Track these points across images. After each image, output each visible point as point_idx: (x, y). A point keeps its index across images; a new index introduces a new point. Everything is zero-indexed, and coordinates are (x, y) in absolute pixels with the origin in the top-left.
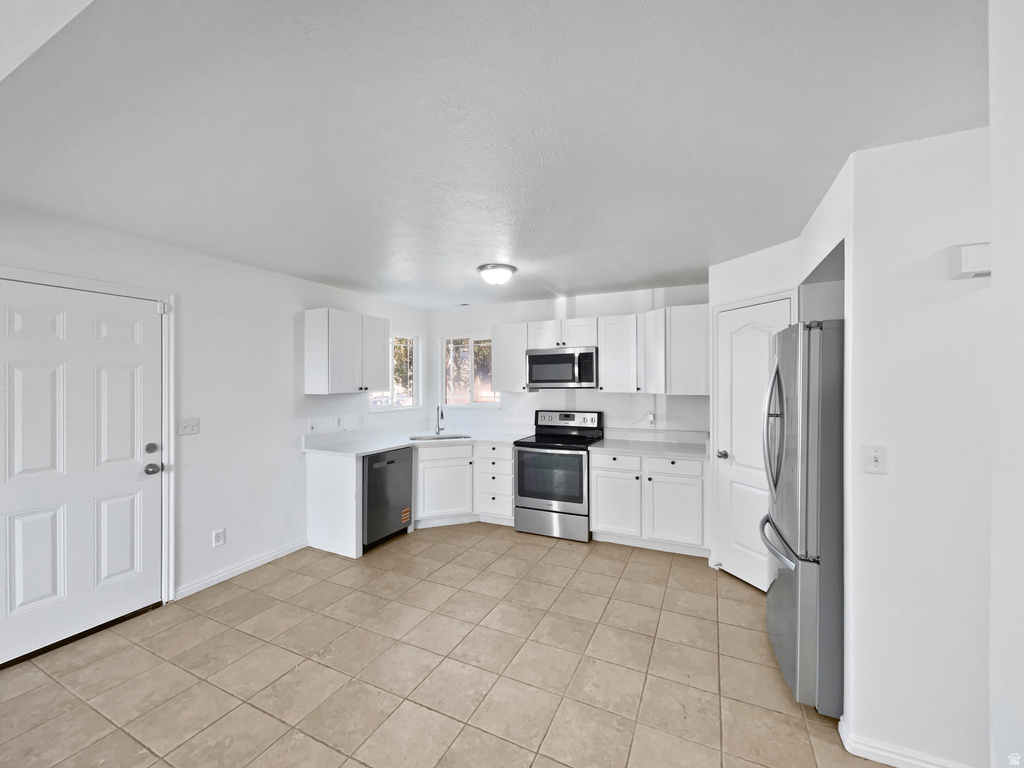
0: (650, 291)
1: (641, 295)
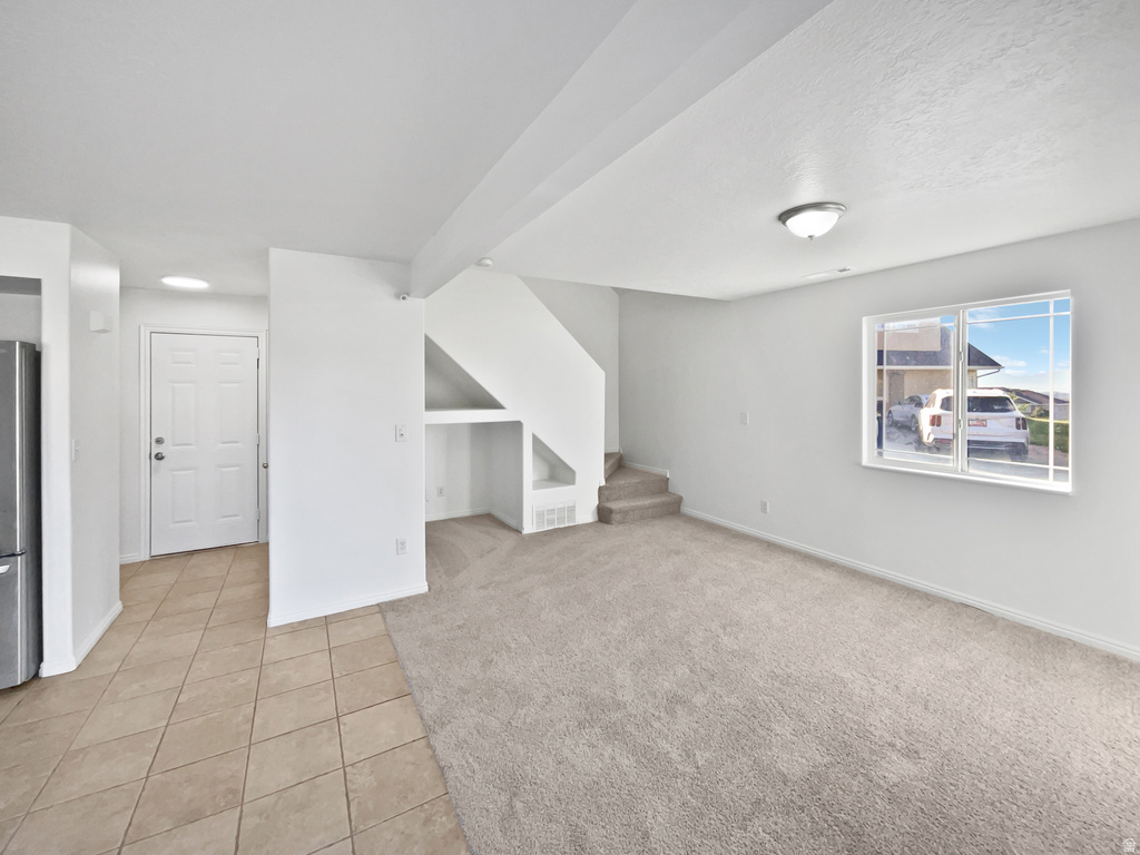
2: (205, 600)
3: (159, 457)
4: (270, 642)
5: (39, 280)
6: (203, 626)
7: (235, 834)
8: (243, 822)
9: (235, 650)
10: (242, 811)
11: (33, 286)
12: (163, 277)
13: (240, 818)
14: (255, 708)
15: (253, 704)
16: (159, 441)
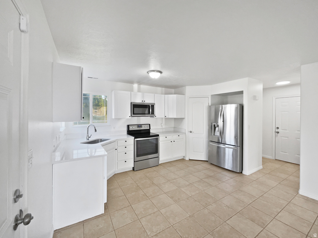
0: (161, 88)
1: (159, 89)
2: (283, 176)
3: (278, 133)
4: (296, 198)
5: (243, 91)
6: (279, 182)
7: (259, 233)
8: (262, 232)
9: (284, 193)
10: (263, 230)
11: (242, 92)
12: (276, 83)
13: (262, 231)
14: (281, 211)
15: (281, 210)
16: (278, 128)
